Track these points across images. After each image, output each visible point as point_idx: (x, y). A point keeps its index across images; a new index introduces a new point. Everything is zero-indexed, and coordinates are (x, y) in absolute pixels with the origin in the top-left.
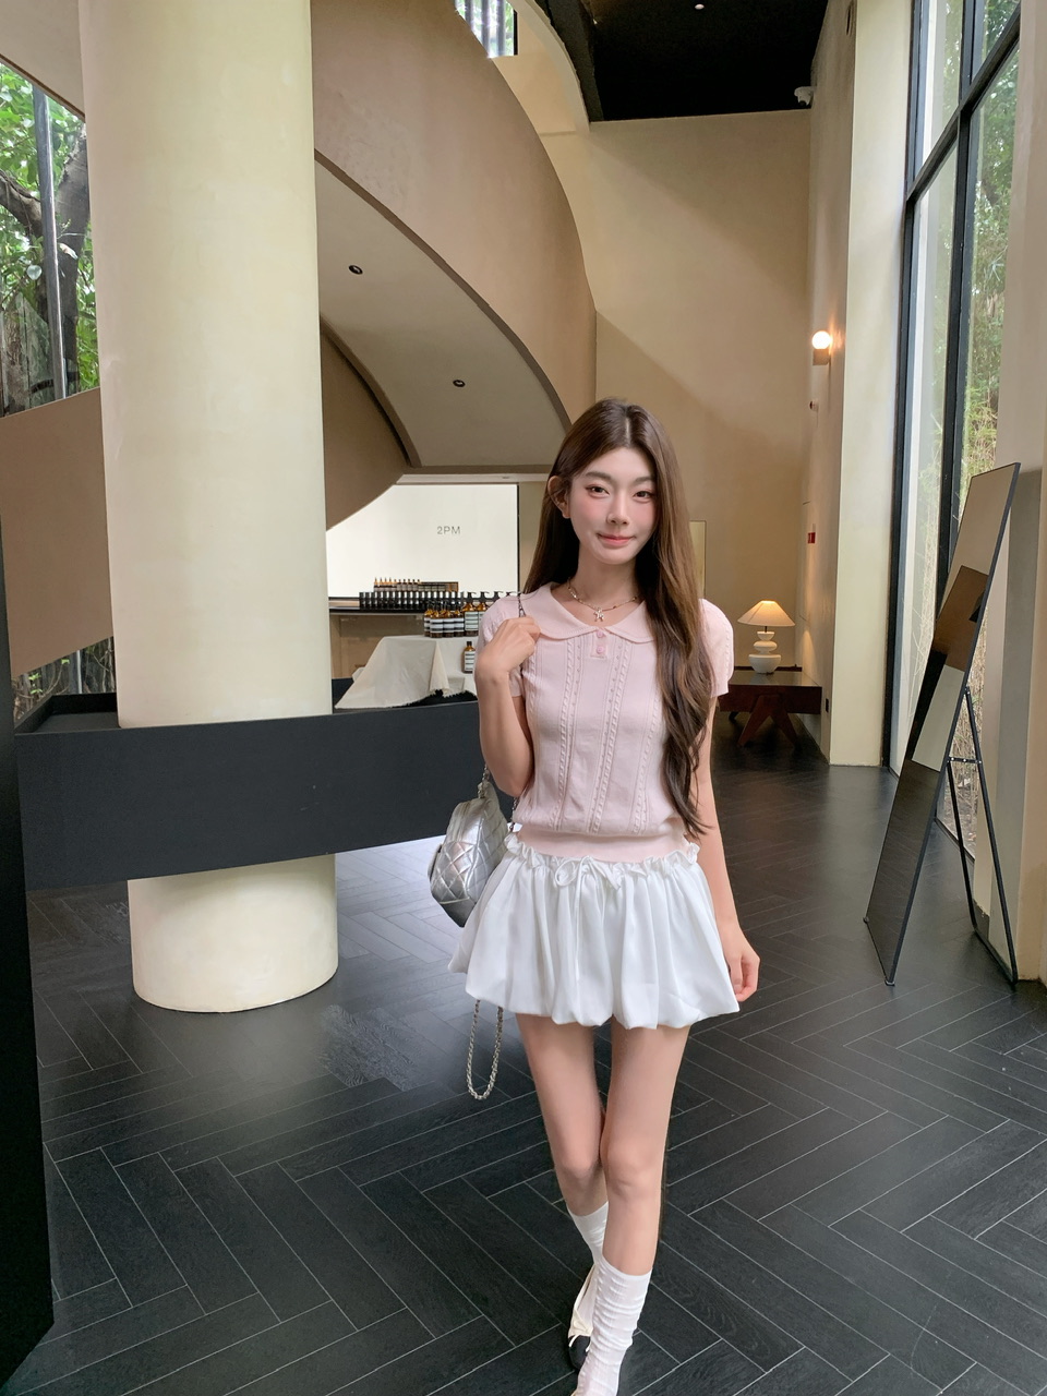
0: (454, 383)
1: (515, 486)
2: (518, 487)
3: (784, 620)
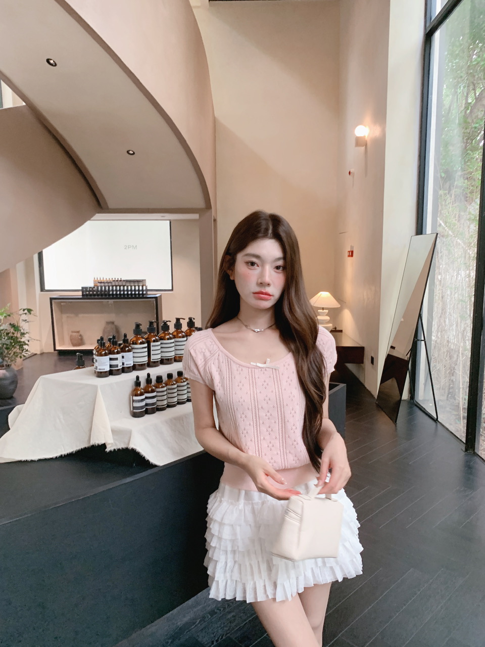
0: (128, 152)
1: (168, 222)
2: (170, 222)
3: (333, 303)
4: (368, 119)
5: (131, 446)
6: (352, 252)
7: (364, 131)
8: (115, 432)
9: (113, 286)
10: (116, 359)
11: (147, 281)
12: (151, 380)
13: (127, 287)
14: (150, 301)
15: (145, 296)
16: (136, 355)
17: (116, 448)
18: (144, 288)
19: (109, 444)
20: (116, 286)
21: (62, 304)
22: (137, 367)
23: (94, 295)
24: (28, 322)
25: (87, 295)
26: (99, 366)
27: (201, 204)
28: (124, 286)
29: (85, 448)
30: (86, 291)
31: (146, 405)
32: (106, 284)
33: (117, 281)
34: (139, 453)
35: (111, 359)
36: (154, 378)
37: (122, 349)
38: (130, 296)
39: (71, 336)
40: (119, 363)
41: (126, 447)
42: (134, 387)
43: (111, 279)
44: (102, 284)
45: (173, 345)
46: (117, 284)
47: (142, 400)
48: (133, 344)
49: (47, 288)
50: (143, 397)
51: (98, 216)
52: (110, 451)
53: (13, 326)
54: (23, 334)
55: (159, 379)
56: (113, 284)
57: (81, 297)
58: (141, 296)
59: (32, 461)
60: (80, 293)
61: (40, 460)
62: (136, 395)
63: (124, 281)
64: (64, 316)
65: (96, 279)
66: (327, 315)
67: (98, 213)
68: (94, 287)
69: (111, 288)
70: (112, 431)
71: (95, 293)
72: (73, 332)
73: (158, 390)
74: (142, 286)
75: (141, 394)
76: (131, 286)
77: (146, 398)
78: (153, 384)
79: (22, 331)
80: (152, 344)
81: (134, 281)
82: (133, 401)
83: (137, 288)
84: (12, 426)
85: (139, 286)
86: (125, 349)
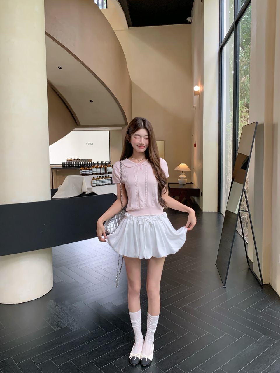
0: (90, 101)
2: (109, 131)
5: (92, 191)
8: (88, 189)
19: (87, 192)
21: (57, 171)
40: (88, 173)
42: (93, 179)
67: (76, 127)
70: (88, 188)
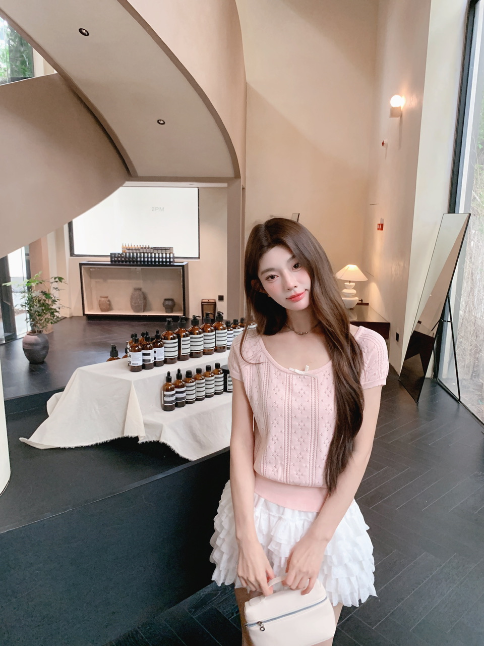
0: (158, 121)
1: (197, 189)
2: (198, 190)
3: (361, 277)
4: (404, 89)
5: (162, 440)
6: (382, 225)
7: (399, 101)
8: (147, 425)
9: (140, 253)
10: (149, 354)
11: (174, 249)
12: (181, 376)
13: (155, 254)
14: (177, 269)
15: (172, 264)
16: (167, 350)
17: (148, 440)
18: (172, 256)
19: (142, 437)
20: (144, 253)
21: (91, 270)
22: (168, 361)
23: (123, 261)
24: (59, 290)
25: (115, 261)
26: (133, 361)
27: (230, 173)
28: (151, 253)
29: (119, 438)
30: (115, 257)
31: (177, 399)
32: (134, 251)
33: (145, 248)
34: (169, 447)
35: (144, 354)
36: (183, 373)
37: (154, 344)
38: (157, 263)
39: (100, 301)
40: (151, 358)
41: (157, 440)
42: (165, 382)
43: (139, 246)
44: (131, 251)
45: (202, 339)
46: (145, 252)
47: (173, 395)
48: (165, 339)
49: (76, 253)
50: (174, 392)
51: (127, 183)
52: (143, 443)
53: (44, 293)
54: (54, 301)
55: (189, 374)
56: (141, 251)
57: (110, 263)
58: (168, 263)
59: (70, 449)
60: (109, 259)
61: (77, 448)
62: (167, 390)
63: (152, 248)
64: (93, 281)
65: (124, 246)
66: (354, 288)
67: (128, 181)
68: (122, 254)
69: (139, 254)
70: (145, 424)
71: (123, 259)
72: (101, 297)
73: (187, 384)
74: (170, 254)
75: (172, 390)
76: (159, 254)
77: (177, 392)
78: (183, 379)
79: (53, 298)
80: (182, 339)
81: (161, 249)
82: (164, 396)
83: (164, 255)
84: (51, 413)
85: (166, 254)
86: (157, 344)
